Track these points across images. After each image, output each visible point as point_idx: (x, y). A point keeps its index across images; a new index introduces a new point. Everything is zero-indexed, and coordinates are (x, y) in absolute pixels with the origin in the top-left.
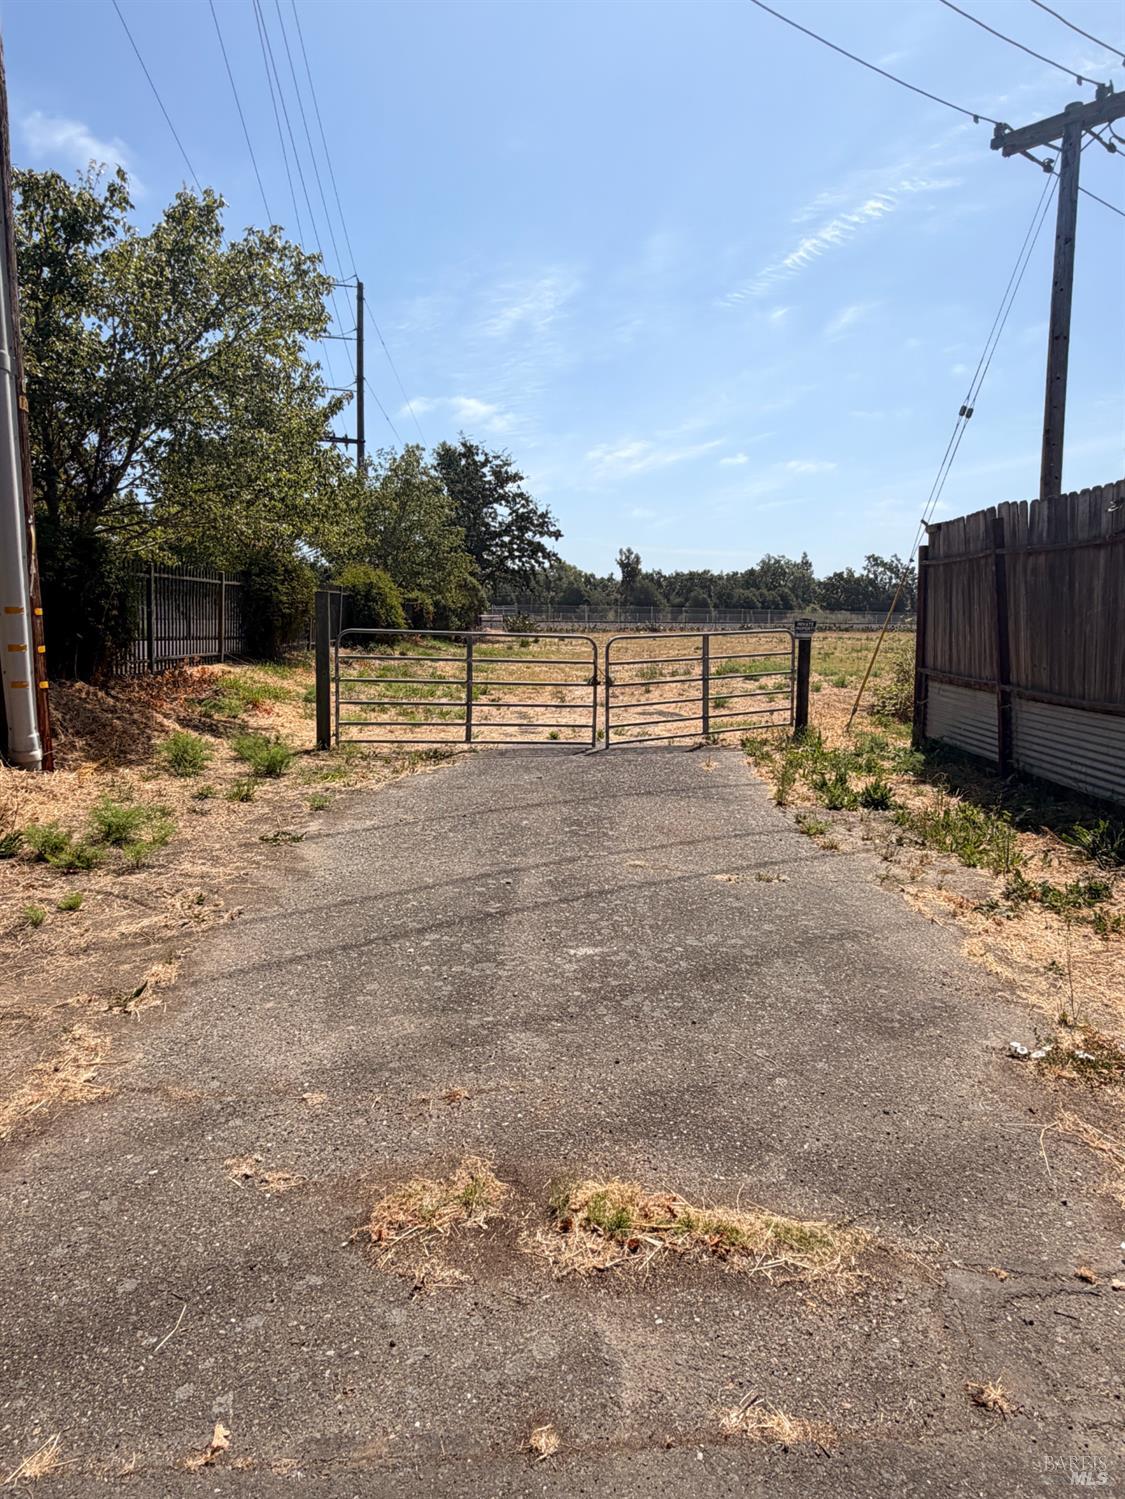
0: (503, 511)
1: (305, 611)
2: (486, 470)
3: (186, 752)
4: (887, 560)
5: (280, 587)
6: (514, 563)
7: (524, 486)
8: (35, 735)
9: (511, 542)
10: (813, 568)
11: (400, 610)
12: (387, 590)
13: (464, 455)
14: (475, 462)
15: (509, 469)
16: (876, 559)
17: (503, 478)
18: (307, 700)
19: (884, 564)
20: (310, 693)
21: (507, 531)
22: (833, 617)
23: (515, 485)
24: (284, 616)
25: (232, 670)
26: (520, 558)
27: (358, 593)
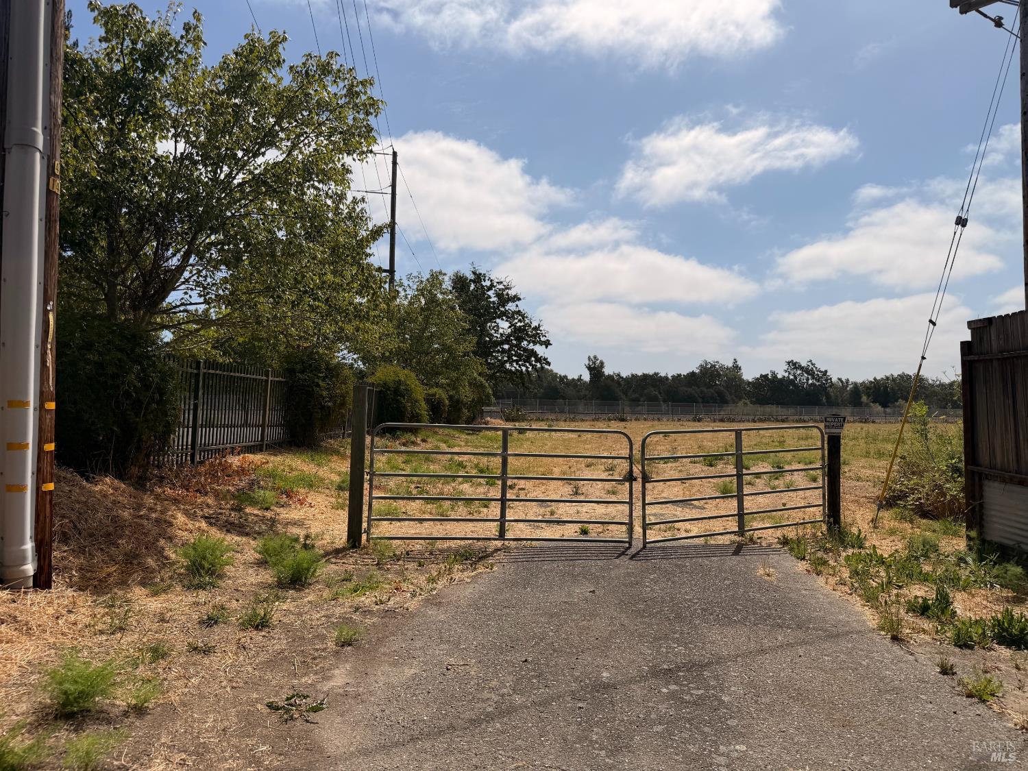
0: (504, 325)
1: (343, 404)
2: (491, 293)
3: (204, 558)
4: (804, 364)
5: (321, 383)
6: (512, 365)
7: (522, 306)
8: (29, 546)
9: (510, 350)
10: (742, 371)
11: (423, 404)
12: (413, 386)
13: (474, 281)
14: (483, 286)
15: (510, 292)
16: (795, 364)
17: (504, 299)
18: (340, 488)
19: (802, 368)
20: (343, 482)
21: (507, 341)
22: (762, 409)
23: (514, 304)
24: (323, 408)
25: (272, 458)
26: (517, 362)
27: (388, 389)
